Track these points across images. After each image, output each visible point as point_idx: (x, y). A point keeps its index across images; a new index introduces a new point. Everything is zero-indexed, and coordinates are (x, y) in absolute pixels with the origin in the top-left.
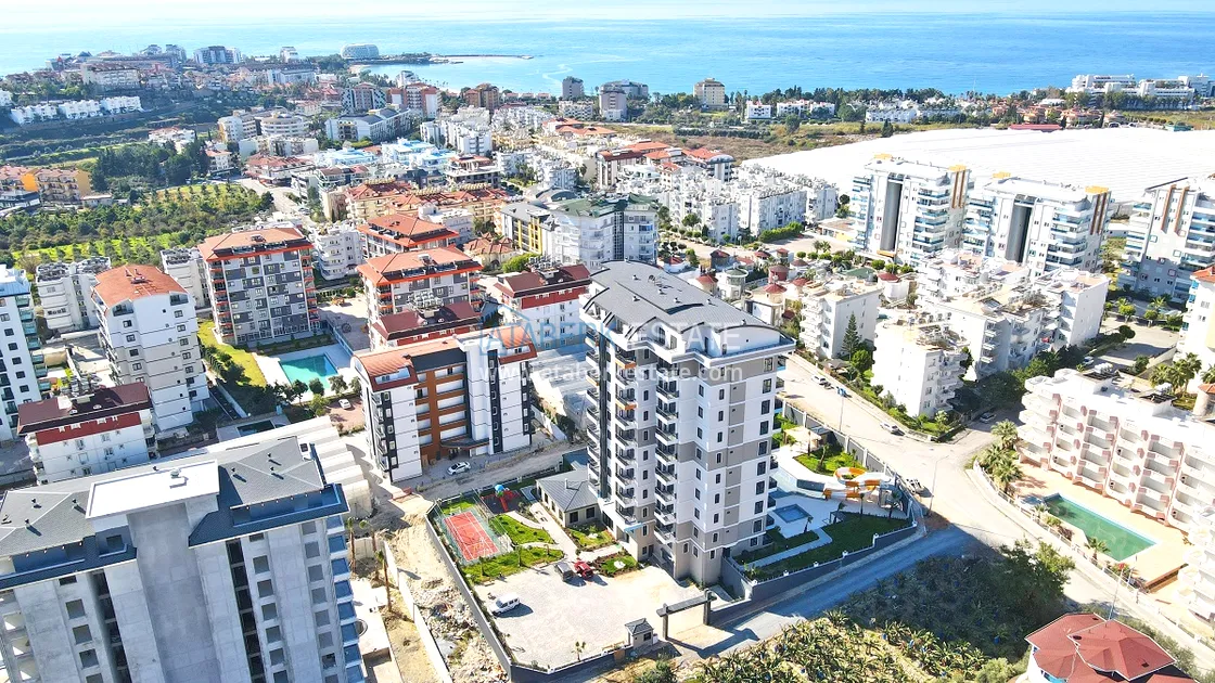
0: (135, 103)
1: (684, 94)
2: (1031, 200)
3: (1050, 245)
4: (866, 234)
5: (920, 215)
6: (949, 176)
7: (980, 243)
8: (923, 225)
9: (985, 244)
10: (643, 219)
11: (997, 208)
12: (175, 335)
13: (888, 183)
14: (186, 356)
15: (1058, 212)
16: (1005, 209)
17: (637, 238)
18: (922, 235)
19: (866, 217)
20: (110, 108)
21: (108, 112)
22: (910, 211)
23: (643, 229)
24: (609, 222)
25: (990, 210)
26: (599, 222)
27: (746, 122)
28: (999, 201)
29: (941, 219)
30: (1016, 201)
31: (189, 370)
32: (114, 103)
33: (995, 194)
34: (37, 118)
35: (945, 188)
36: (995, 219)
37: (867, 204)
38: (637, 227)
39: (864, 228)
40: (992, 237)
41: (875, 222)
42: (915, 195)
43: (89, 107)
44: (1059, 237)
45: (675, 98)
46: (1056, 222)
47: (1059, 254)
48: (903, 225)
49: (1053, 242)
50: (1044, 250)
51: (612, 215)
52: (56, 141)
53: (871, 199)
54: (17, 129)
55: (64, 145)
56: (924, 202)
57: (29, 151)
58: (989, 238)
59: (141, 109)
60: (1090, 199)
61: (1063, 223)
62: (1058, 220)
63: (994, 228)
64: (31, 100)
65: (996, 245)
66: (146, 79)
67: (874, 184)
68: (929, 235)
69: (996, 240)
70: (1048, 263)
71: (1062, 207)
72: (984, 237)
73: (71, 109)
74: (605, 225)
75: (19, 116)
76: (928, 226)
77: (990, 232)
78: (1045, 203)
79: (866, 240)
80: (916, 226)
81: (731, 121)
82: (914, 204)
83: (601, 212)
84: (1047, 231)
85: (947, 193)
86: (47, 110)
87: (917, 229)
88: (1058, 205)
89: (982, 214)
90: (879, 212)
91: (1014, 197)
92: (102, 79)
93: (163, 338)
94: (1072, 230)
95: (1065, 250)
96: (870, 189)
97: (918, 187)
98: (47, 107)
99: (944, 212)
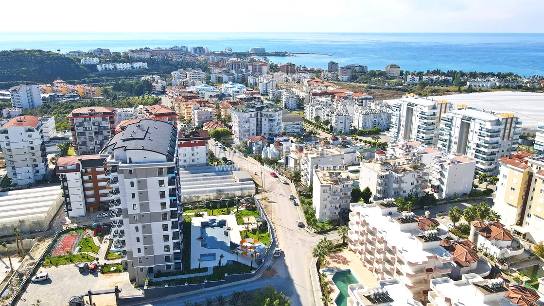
0: (145, 65)
1: (380, 71)
2: (470, 119)
3: (477, 144)
4: (398, 133)
5: (420, 125)
6: (436, 105)
7: (446, 140)
8: (421, 130)
9: (448, 141)
10: (271, 116)
11: (454, 122)
12: (27, 144)
13: (408, 108)
14: (33, 154)
15: (481, 126)
16: (457, 123)
17: (267, 124)
18: (422, 135)
19: (397, 125)
20: (135, 67)
21: (134, 68)
22: (416, 122)
23: (271, 120)
24: (253, 115)
25: (450, 123)
26: (247, 115)
27: (406, 84)
28: (454, 118)
29: (431, 127)
30: (462, 119)
31: (34, 161)
32: (137, 65)
33: (453, 115)
34: (106, 68)
35: (434, 111)
36: (453, 128)
37: (398, 118)
38: (267, 119)
39: (396, 130)
40: (451, 138)
41: (401, 127)
42: (418, 114)
43: (127, 66)
44: (483, 140)
45: (375, 72)
46: (481, 131)
47: (482, 149)
48: (413, 129)
49: (479, 142)
50: (475, 146)
51: (256, 112)
52: (110, 78)
53: (400, 116)
54: (98, 73)
55: (112, 80)
56: (422, 118)
57: (98, 81)
58: (450, 138)
59: (147, 68)
60: (501, 120)
61: (484, 132)
62: (482, 130)
63: (452, 133)
64: (106, 62)
65: (453, 142)
66: (152, 56)
67: (402, 108)
68: (424, 135)
69: (453, 139)
70: (477, 154)
71: (484, 123)
72: (447, 138)
73: (120, 66)
74: (251, 117)
75: (99, 68)
76: (425, 131)
77: (450, 135)
78: (476, 120)
79: (398, 136)
80: (418, 131)
81: (399, 84)
82: (418, 119)
83: (248, 111)
84: (476, 136)
85: (434, 114)
86: (110, 66)
87: (419, 132)
88: (482, 122)
89: (447, 125)
90: (403, 123)
91: (461, 117)
92: (136, 56)
93: (20, 145)
94: (488, 136)
95: (485, 147)
96: (400, 110)
97: (420, 110)
98: (110, 65)
99: (433, 124)
